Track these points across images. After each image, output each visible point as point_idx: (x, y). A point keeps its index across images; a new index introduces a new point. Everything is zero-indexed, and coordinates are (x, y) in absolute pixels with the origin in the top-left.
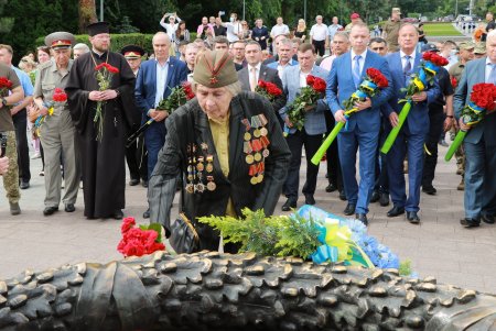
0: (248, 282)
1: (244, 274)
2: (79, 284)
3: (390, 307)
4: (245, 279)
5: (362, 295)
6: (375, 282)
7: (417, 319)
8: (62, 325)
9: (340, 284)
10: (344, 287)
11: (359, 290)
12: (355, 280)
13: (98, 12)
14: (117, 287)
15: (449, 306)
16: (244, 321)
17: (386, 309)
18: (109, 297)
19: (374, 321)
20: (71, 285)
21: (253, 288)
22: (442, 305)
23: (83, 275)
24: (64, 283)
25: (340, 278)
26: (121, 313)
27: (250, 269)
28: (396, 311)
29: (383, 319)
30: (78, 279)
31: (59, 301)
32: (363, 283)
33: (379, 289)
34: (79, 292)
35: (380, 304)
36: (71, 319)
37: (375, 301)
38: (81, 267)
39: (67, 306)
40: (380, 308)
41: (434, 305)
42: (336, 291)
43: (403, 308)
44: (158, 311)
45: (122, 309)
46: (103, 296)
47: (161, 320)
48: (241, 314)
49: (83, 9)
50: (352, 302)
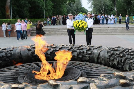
0: (52, 49)
1: (51, 48)
2: (12, 50)
3: (84, 51)
4: (51, 49)
5: (78, 50)
6: (80, 47)
7: (90, 52)
8: (8, 59)
9: (73, 48)
10: (74, 49)
11: (77, 49)
12: (76, 47)
13: (11, 14)
14: (21, 51)
15: (96, 49)
16: (52, 58)
17: (83, 52)
18: (20, 53)
19: (81, 55)
20: (10, 50)
21: (53, 51)
22: (95, 49)
23: (13, 48)
24: (9, 50)
25: (73, 47)
26: (23, 57)
27: (52, 47)
28: (85, 52)
29: (83, 54)
30: (12, 49)
31: (8, 54)
32: (78, 47)
33: (81, 48)
34: (12, 52)
35: (82, 51)
36: (10, 58)
37: (81, 50)
38: (12, 47)
39: (10, 55)
40: (82, 52)
41: (93, 49)
42: (72, 50)
43: (87, 51)
44: (31, 57)
45: (23, 56)
46: (18, 53)
47: (32, 59)
48: (51, 57)
49: (7, 13)
50: (76, 51)
